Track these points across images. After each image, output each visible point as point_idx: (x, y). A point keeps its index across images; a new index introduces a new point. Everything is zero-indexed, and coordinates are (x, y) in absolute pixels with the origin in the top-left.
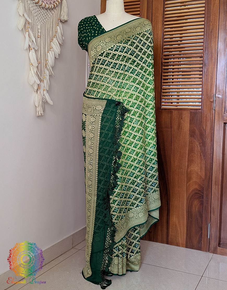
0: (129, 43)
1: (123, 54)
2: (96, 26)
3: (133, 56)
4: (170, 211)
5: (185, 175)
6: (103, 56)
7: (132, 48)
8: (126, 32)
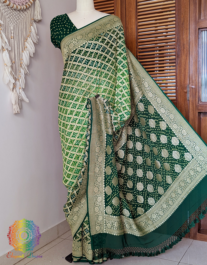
0: (100, 40)
1: (95, 51)
2: (67, 25)
3: (104, 52)
6: (76, 53)
7: (103, 45)
8: (97, 30)
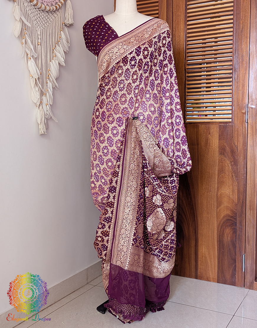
4: (198, 241)
5: (215, 199)
